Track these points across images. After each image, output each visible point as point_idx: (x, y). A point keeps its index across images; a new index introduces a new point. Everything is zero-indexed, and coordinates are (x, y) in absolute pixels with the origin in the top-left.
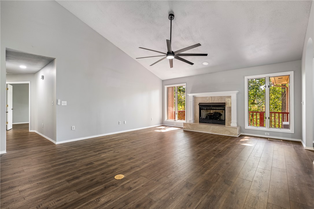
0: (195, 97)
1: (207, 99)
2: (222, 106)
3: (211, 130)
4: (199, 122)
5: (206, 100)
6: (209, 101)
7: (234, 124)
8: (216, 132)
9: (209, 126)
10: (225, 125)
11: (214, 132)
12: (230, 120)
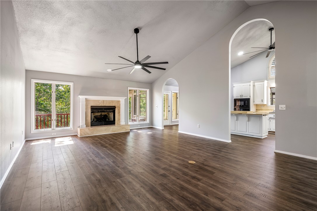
0: (87, 100)
1: (100, 102)
2: (112, 109)
3: (111, 130)
4: (91, 126)
5: (98, 104)
6: (101, 104)
7: (123, 122)
8: (115, 131)
9: (109, 128)
10: (115, 124)
11: (113, 131)
12: (119, 119)
